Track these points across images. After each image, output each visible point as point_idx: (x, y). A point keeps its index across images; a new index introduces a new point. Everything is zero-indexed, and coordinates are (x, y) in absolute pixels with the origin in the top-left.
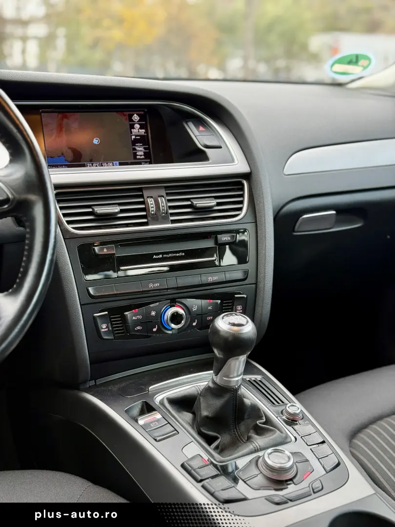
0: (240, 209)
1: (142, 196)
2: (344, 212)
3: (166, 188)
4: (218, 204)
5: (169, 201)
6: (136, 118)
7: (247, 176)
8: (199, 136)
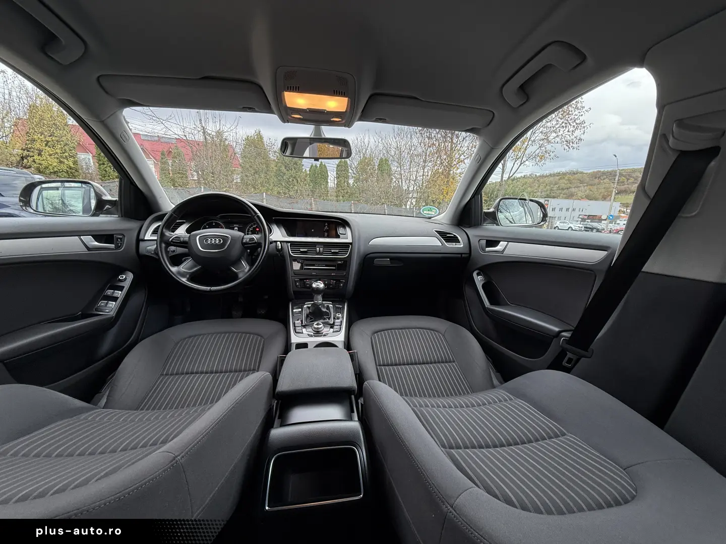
1: (315, 247)
2: (392, 259)
3: (324, 245)
4: (340, 251)
5: (324, 249)
7: (351, 244)
8: (340, 231)
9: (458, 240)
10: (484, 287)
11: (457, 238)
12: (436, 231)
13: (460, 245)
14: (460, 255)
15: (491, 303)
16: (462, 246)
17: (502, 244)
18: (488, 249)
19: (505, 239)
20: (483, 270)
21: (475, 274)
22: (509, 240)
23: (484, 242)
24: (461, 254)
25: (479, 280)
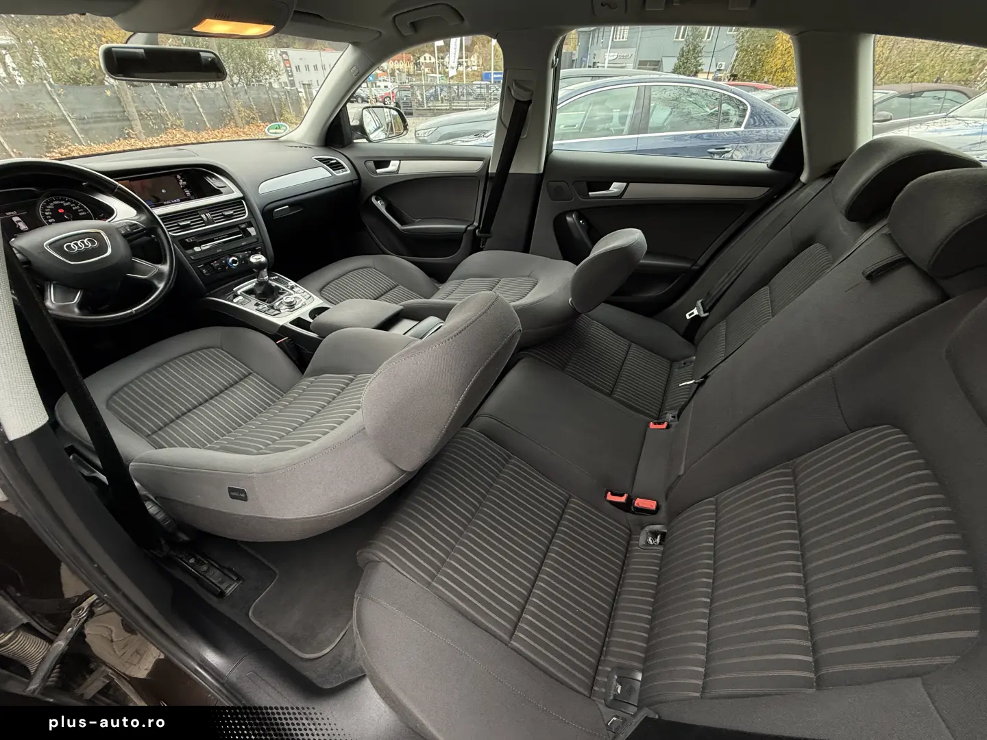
0: (245, 213)
1: (198, 214)
2: (292, 205)
3: (208, 209)
4: (234, 212)
5: (211, 214)
6: (179, 177)
7: (243, 198)
8: (214, 183)
9: (342, 165)
10: (387, 209)
11: (339, 163)
12: (316, 159)
13: (347, 171)
14: (351, 183)
15: (403, 223)
16: (349, 172)
17: (393, 166)
18: (378, 171)
19: (395, 158)
20: (380, 194)
21: (373, 200)
22: (400, 159)
23: (371, 164)
24: (352, 181)
25: (380, 205)
